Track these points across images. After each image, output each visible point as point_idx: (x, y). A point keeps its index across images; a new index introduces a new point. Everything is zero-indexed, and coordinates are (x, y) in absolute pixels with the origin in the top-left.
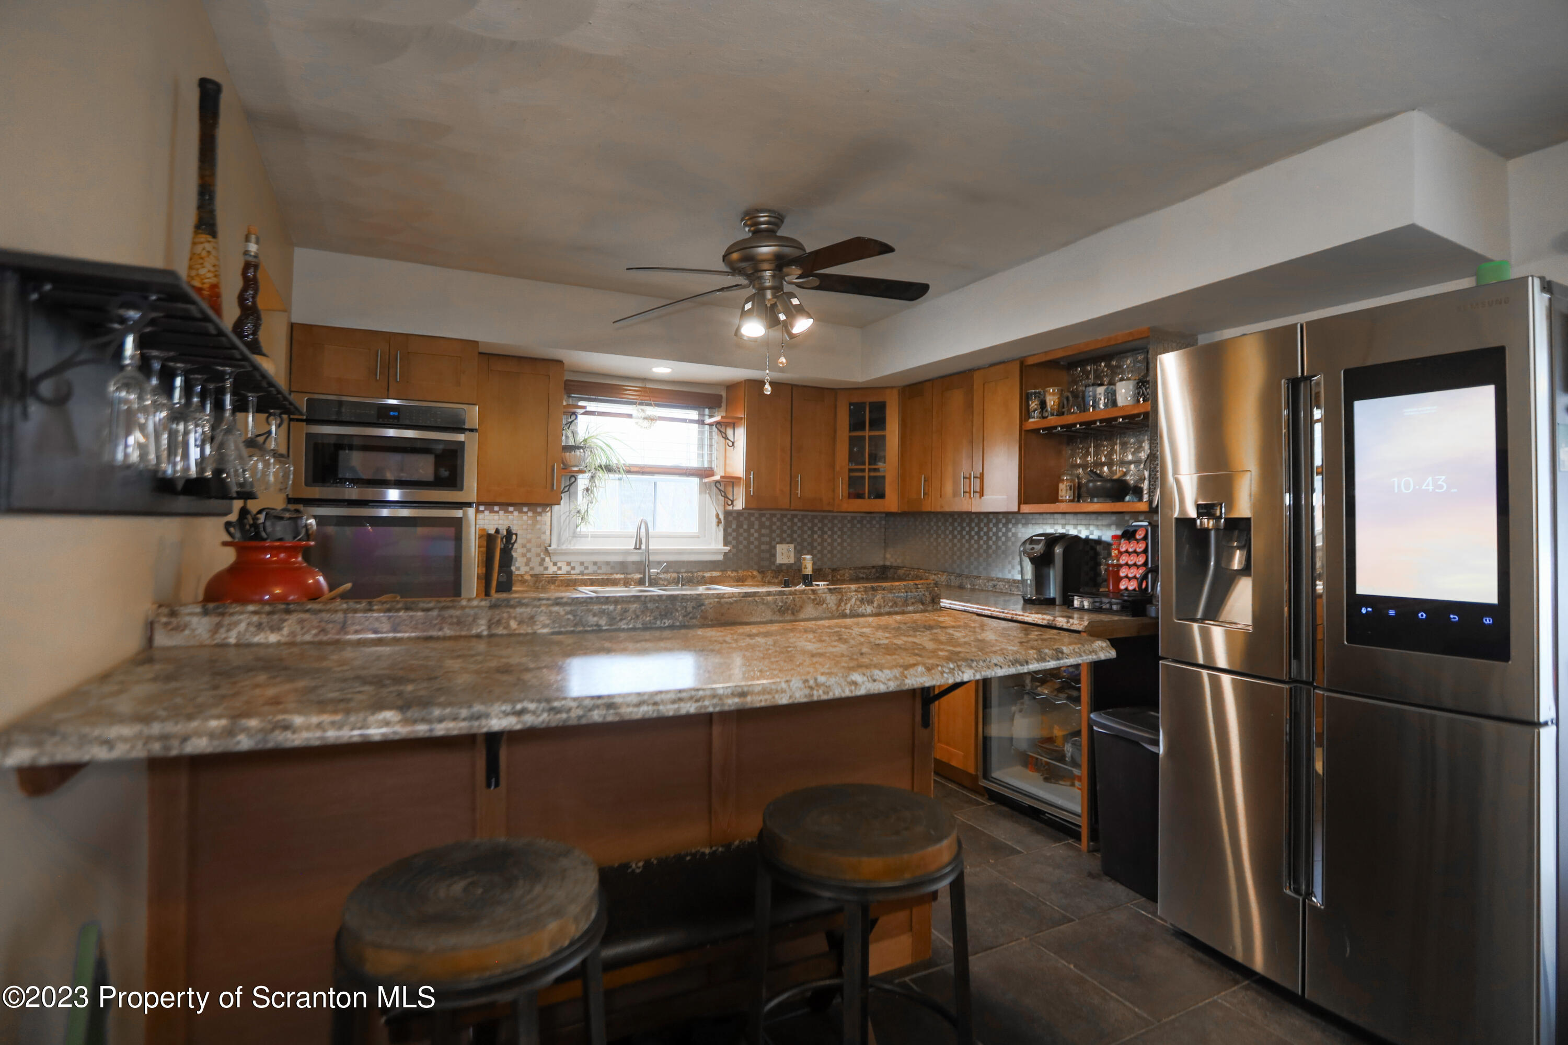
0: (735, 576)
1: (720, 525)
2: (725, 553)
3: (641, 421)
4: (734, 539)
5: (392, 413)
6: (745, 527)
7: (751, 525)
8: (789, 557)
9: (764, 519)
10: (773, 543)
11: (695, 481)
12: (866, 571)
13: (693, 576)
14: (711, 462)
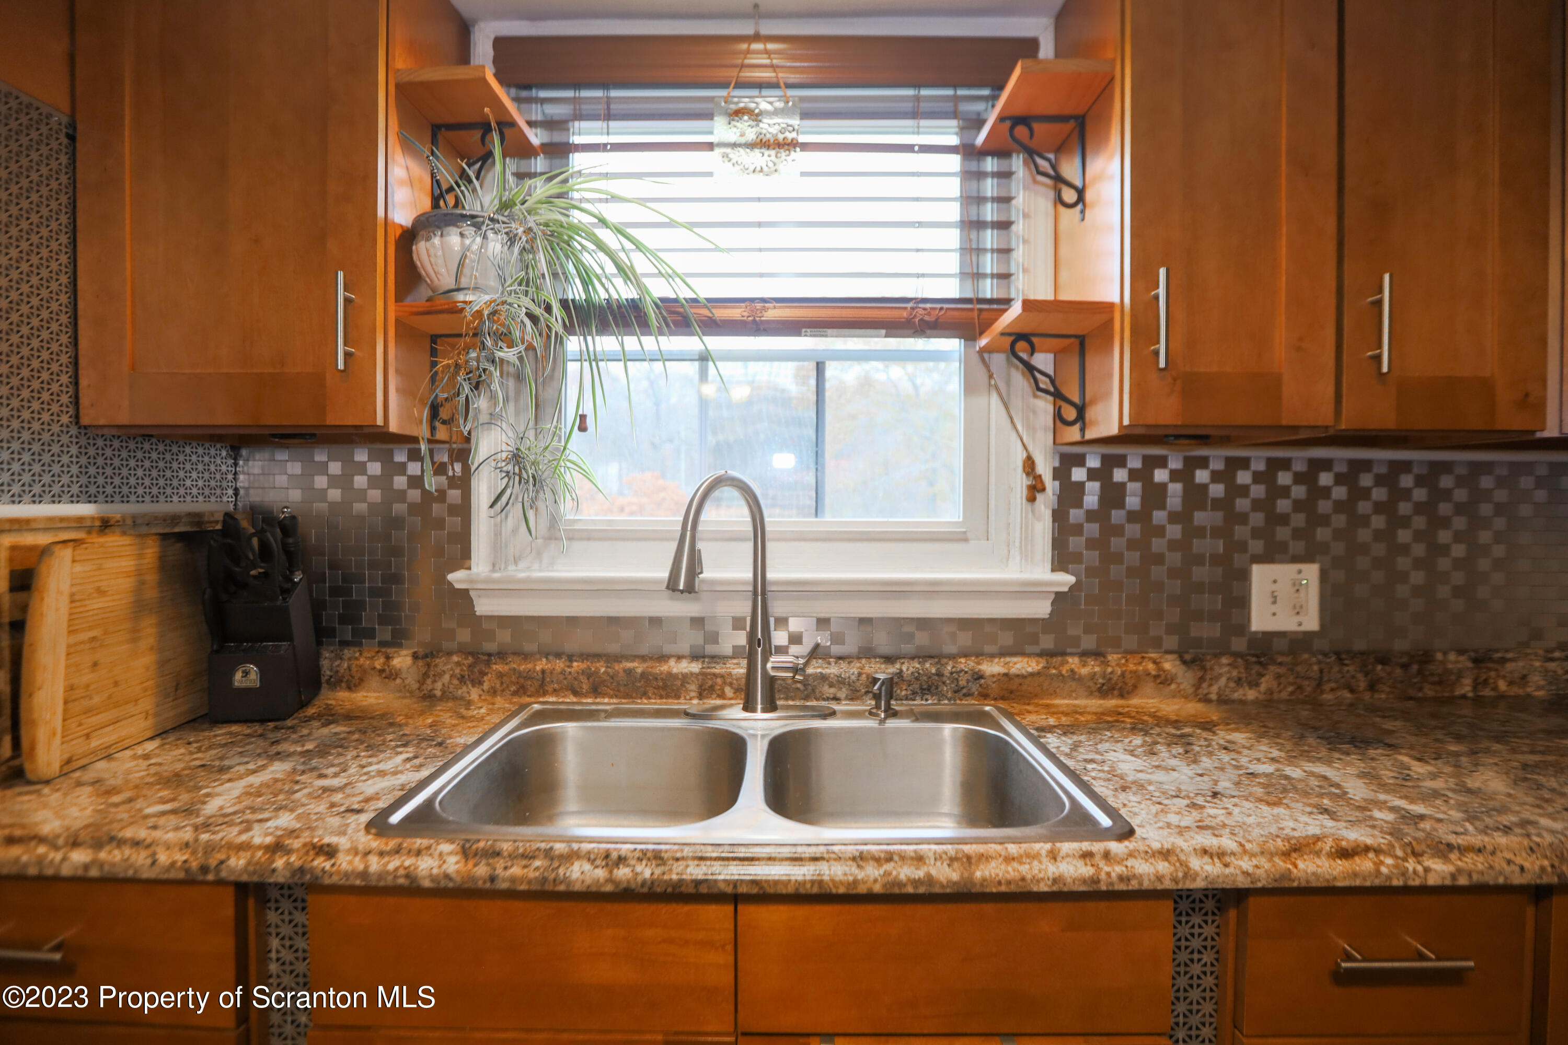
0: (1093, 676)
1: (1040, 497)
2: (1057, 593)
4: (1091, 544)
8: (1298, 610)
9: (1201, 476)
10: (1238, 560)
13: (939, 674)
14: (1004, 272)
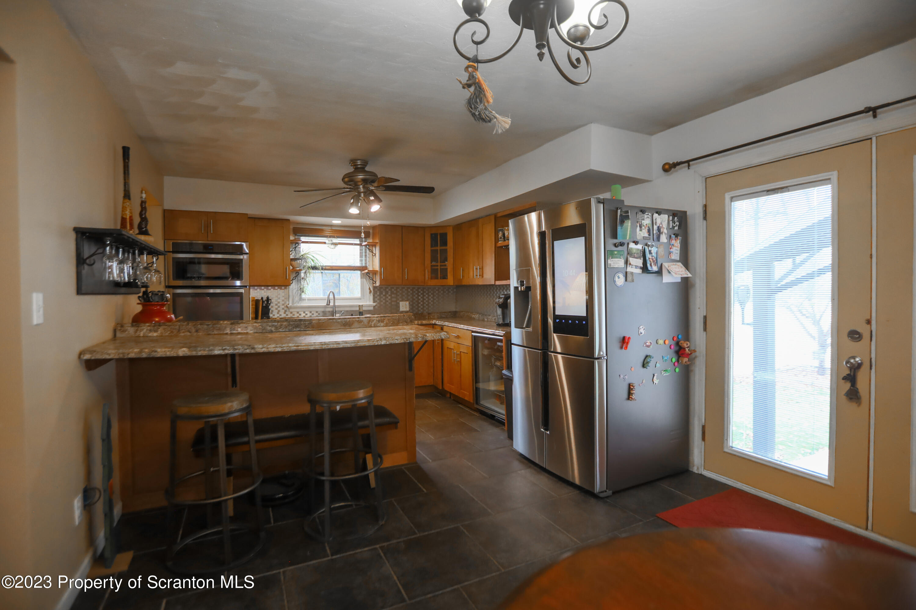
1: (371, 293)
2: (374, 306)
3: (330, 245)
4: (378, 299)
5: (210, 247)
6: (384, 294)
7: (387, 293)
8: (406, 308)
9: (393, 290)
10: (398, 301)
11: (359, 272)
12: (446, 314)
14: (366, 263)
